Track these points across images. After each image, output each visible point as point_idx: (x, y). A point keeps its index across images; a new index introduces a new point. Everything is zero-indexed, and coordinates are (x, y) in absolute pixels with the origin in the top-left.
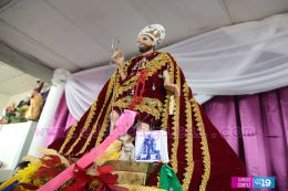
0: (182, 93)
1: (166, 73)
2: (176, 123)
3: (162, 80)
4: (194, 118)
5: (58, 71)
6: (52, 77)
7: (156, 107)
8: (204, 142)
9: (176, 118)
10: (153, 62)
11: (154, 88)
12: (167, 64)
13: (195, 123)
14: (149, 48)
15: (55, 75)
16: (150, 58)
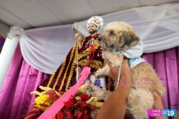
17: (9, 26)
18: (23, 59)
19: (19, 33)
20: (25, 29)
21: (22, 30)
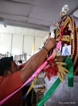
0: (75, 31)
1: (69, 25)
2: (74, 42)
5: (51, 27)
6: (50, 30)
7: (68, 38)
9: (73, 41)
10: (65, 22)
11: (66, 32)
12: (69, 21)
15: (51, 29)
16: (64, 21)
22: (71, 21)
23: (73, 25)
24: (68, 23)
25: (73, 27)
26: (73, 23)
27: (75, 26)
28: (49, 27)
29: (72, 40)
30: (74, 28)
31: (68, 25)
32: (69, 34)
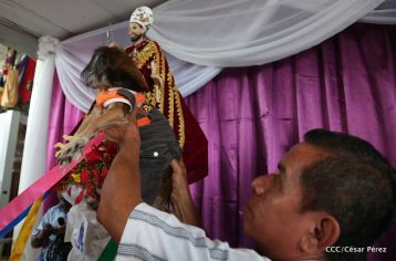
0: (166, 82)
1: (153, 63)
3: (150, 70)
4: (175, 105)
8: (182, 126)
9: (161, 106)
12: (154, 54)
13: (175, 109)
14: (139, 37)
15: (40, 46)
16: (140, 48)
17: (36, 38)
18: (64, 97)
19: (52, 49)
20: (62, 39)
21: (56, 41)
22: (158, 56)
23: (163, 67)
24: (151, 59)
25: (163, 71)
26: (163, 62)
27: (167, 71)
28: (37, 38)
29: (158, 104)
30: (163, 75)
31: (149, 62)
32: (151, 89)
